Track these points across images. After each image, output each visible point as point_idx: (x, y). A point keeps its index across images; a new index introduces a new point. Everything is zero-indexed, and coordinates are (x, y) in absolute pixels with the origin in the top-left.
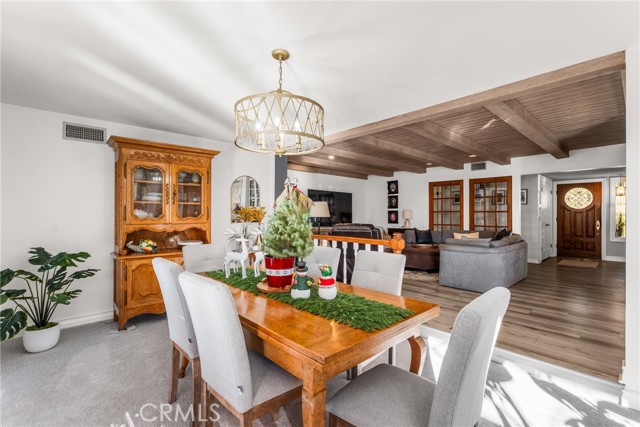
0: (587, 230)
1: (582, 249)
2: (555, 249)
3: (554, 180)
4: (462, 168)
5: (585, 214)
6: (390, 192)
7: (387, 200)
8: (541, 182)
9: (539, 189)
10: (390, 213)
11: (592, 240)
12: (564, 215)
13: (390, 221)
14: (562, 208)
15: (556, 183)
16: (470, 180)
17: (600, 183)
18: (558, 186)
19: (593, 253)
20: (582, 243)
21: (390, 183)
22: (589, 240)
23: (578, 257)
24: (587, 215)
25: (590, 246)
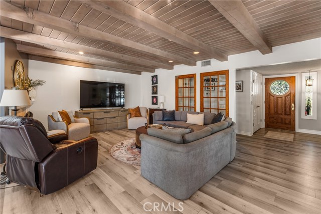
0: (285, 110)
1: (282, 123)
2: (264, 122)
3: (263, 75)
4: (195, 65)
5: (284, 99)
6: (153, 83)
7: (151, 89)
8: (253, 76)
9: (251, 81)
10: (153, 97)
11: (289, 117)
12: (270, 100)
13: (153, 103)
14: (268, 95)
15: (264, 78)
16: (201, 74)
17: (295, 77)
18: (266, 79)
19: (289, 126)
20: (282, 119)
21: (153, 77)
22: (286, 117)
23: (279, 128)
24: (285, 99)
25: (287, 122)
